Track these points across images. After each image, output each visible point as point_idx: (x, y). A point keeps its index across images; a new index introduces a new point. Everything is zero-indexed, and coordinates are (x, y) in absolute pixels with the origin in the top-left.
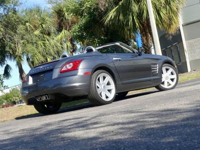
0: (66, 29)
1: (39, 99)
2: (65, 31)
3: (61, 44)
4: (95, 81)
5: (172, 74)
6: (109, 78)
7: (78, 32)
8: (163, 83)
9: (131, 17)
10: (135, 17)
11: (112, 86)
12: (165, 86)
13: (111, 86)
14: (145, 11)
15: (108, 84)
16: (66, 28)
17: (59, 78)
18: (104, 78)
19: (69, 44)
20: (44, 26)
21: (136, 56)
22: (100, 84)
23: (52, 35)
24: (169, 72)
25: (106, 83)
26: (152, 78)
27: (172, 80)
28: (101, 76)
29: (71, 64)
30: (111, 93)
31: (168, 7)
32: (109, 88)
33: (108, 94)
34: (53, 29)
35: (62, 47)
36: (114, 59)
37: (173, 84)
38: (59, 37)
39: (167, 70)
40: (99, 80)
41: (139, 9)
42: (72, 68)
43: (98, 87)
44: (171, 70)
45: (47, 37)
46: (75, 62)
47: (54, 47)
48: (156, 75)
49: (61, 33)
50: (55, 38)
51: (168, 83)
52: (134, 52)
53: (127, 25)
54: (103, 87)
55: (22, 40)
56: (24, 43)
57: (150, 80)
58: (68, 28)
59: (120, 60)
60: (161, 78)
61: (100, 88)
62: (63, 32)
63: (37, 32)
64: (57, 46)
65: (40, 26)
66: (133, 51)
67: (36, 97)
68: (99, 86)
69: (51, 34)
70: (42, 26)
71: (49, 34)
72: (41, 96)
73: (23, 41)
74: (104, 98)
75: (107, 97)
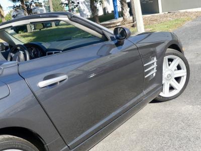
59: (61, 81)
66: (103, 34)
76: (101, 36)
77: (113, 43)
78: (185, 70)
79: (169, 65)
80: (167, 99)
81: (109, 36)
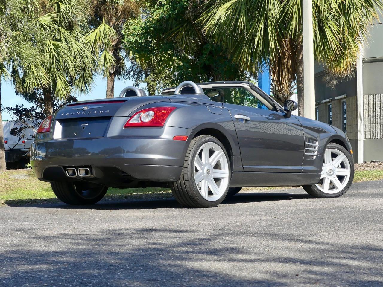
0: (109, 23)
1: (71, 172)
2: (107, 26)
3: (93, 53)
4: (194, 157)
5: (343, 166)
6: (220, 155)
7: (141, 36)
8: (321, 182)
9: (261, 26)
10: (270, 29)
11: (225, 173)
12: (325, 189)
13: (222, 171)
14: (294, 19)
15: (217, 166)
16: (110, 19)
17: (121, 137)
18: (211, 152)
19: (110, 56)
20: (63, 7)
21: (279, 118)
22: (201, 164)
23: (78, 29)
24: (338, 161)
25: (213, 164)
26: (302, 167)
27: (341, 178)
28: (206, 148)
29: (152, 113)
30: (218, 186)
31: (343, 19)
32: (218, 176)
33: (213, 187)
34: (81, 18)
35: (94, 61)
36: (237, 116)
37: (340, 186)
38: (91, 36)
39: (334, 155)
40: (200, 155)
41: (282, 12)
42: (153, 121)
43: (197, 170)
44: (342, 157)
45: (66, 33)
46: (160, 110)
47: (78, 57)
48: (312, 163)
49: (97, 30)
50: (83, 39)
51: (331, 182)
52: (275, 109)
53: (251, 41)
54: (205, 171)
55: (12, 30)
56: (15, 38)
57: (298, 172)
58: (113, 21)
59: (246, 120)
60: (321, 170)
61: (200, 171)
62: (101, 27)
63: (45, 19)
64: (82, 57)
65: (56, 6)
67: (65, 167)
68: (198, 168)
69: (75, 27)
70: (59, 6)
71: (70, 28)
72: (77, 167)
73: (14, 34)
74: (204, 193)
75: (210, 193)
76: (271, 107)
77: (282, 114)
78: (349, 170)
79: (332, 160)
80: (326, 195)
81: (278, 108)
